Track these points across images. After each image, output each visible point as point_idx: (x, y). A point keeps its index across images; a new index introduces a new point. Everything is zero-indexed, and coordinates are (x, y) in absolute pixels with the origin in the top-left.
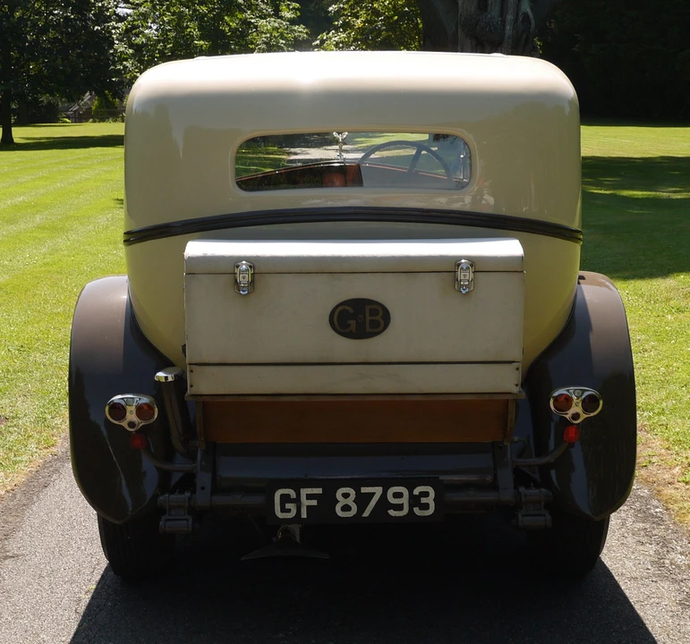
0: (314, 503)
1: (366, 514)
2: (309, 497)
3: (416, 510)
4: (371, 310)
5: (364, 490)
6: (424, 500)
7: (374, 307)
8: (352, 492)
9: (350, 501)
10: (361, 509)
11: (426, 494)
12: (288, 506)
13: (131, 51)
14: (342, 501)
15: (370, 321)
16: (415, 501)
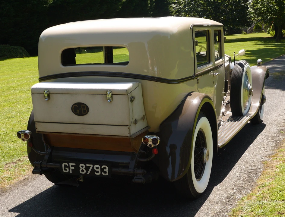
0: (73, 168)
1: (88, 173)
2: (72, 166)
3: (103, 173)
4: (83, 106)
5: (88, 165)
6: (105, 170)
7: (84, 105)
8: (84, 166)
9: (84, 169)
10: (87, 171)
11: (105, 168)
12: (66, 168)
13: (253, 11)
14: (81, 169)
15: (83, 110)
16: (102, 170)
